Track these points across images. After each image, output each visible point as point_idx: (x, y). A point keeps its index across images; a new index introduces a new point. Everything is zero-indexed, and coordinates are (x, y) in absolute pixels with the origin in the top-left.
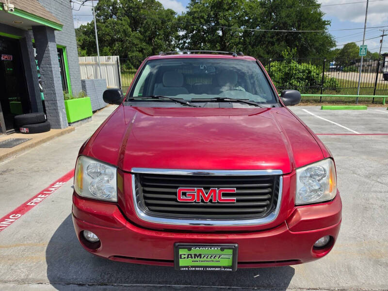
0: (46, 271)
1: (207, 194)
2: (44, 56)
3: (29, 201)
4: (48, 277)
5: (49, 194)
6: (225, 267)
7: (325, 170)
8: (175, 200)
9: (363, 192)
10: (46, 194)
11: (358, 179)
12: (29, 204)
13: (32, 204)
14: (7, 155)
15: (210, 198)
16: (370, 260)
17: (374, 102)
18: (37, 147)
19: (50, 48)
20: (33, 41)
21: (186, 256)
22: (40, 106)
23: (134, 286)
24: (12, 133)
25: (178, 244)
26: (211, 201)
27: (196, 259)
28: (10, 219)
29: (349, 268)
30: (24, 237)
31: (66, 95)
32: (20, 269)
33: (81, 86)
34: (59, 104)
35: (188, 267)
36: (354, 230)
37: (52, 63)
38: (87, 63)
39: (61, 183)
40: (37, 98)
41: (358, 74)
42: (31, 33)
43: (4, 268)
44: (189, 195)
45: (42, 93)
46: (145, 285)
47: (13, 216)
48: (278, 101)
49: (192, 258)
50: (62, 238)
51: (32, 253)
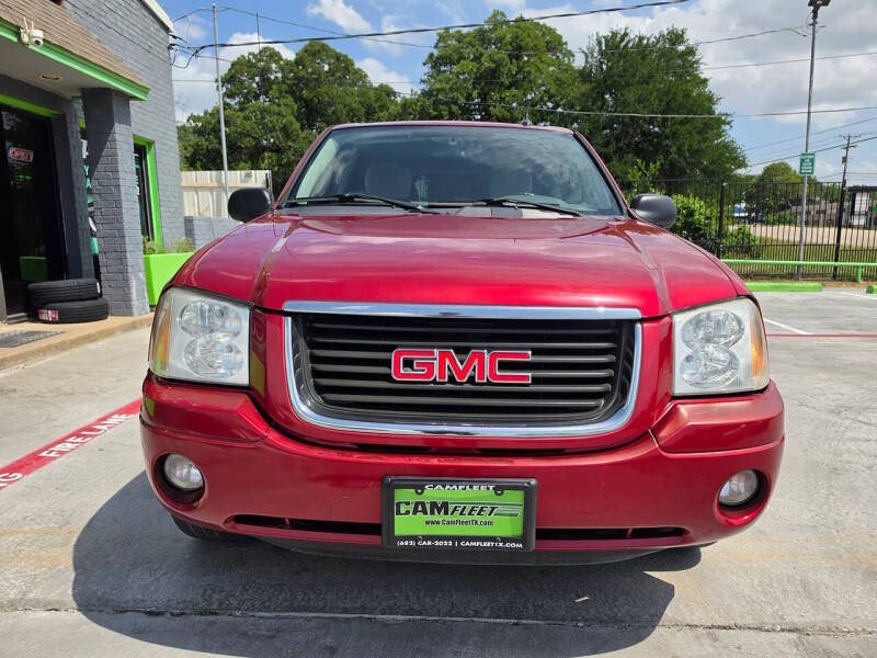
0: (70, 584)
1: (462, 363)
2: (104, 154)
3: (46, 449)
4: (74, 596)
5: (93, 436)
6: (505, 540)
7: (739, 322)
8: (387, 378)
9: (827, 439)
10: (85, 436)
11: (812, 416)
12: (44, 454)
13: (52, 455)
15: (470, 372)
16: (854, 570)
17: (837, 277)
18: (76, 351)
19: (117, 137)
20: (82, 124)
21: (411, 508)
22: (88, 266)
23: (285, 618)
24: (20, 320)
25: (393, 478)
26: (471, 380)
27: (436, 517)
29: (805, 584)
30: (25, 518)
31: (149, 244)
32: (7, 580)
33: (183, 231)
34: (130, 261)
35: (415, 538)
36: (811, 511)
37: (120, 168)
38: (200, 184)
39: (123, 416)
40: (81, 247)
41: (798, 229)
42: (78, 106)
44: (419, 364)
45: (95, 240)
46: (310, 615)
47: (3, 477)
48: (625, 211)
49: (425, 513)
50: (115, 520)
51: (41, 548)
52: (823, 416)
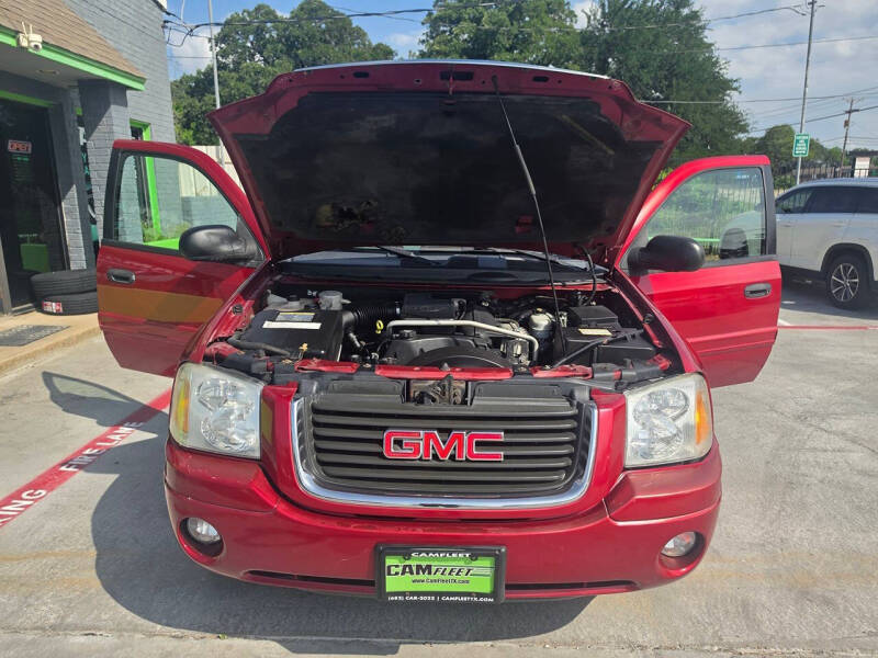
1: (444, 443)
3: (65, 461)
5: (108, 447)
6: (479, 595)
7: (686, 398)
8: (380, 455)
9: (789, 449)
10: (101, 447)
12: (63, 468)
13: (72, 468)
14: (13, 361)
15: (451, 452)
16: (790, 590)
18: (81, 345)
19: (114, 128)
20: (79, 112)
21: (400, 570)
22: (89, 255)
24: (24, 312)
25: (385, 546)
26: (452, 458)
27: (421, 576)
28: (22, 499)
29: (745, 605)
30: (54, 539)
31: (148, 232)
32: (45, 604)
33: (180, 211)
35: (403, 594)
36: (763, 528)
39: (134, 424)
42: (75, 94)
43: (12, 602)
44: (407, 444)
46: (314, 638)
47: (28, 495)
49: (411, 573)
50: (137, 541)
51: (73, 571)
52: (790, 423)
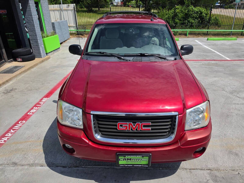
0: (44, 158)
1: (134, 126)
2: (27, 10)
3: (29, 111)
4: (46, 162)
5: (40, 106)
6: (144, 165)
8: (116, 129)
9: (228, 104)
10: (38, 107)
11: (225, 95)
12: (29, 114)
13: (31, 114)
14: (11, 78)
15: (136, 128)
16: (226, 151)
17: (242, 34)
18: (29, 72)
19: (30, 5)
22: (27, 43)
23: (94, 168)
24: (11, 61)
26: (137, 130)
27: (128, 161)
28: (19, 124)
29: (214, 156)
30: (29, 137)
31: (43, 35)
32: (29, 157)
33: (52, 27)
34: (39, 42)
35: (124, 165)
36: (219, 131)
37: (33, 14)
38: (54, 9)
39: (46, 99)
40: (25, 38)
43: (21, 156)
44: (124, 126)
45: (28, 34)
46: (100, 167)
47: (20, 122)
49: (126, 160)
50: (51, 137)
51: (35, 147)
52: (228, 95)
